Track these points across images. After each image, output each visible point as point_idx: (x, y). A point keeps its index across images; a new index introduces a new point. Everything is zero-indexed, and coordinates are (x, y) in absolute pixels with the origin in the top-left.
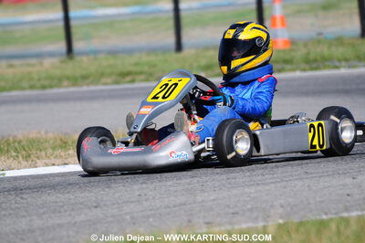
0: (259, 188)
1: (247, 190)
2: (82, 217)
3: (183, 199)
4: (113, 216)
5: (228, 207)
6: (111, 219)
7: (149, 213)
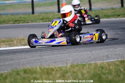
0: (62, 55)
1: (58, 55)
3: (39, 58)
4: (17, 63)
5: (53, 60)
6: (16, 64)
7: (28, 62)
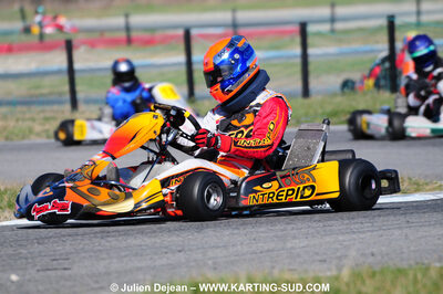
2: (164, 261)
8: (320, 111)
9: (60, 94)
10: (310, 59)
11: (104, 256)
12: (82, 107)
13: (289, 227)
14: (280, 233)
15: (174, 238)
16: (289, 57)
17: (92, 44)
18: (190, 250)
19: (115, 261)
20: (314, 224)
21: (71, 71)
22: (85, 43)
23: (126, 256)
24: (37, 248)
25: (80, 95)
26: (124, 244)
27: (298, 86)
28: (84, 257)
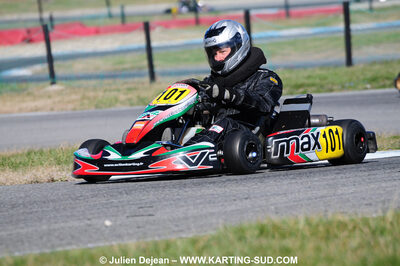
8: (362, 77)
9: (140, 68)
10: (353, 33)
11: (183, 204)
12: (159, 78)
13: (339, 176)
14: (331, 182)
15: (241, 188)
16: (334, 32)
17: (166, 25)
18: (255, 197)
19: (192, 207)
20: (360, 174)
21: (149, 48)
22: (160, 24)
23: (201, 203)
24: (125, 198)
25: (157, 69)
26: (199, 193)
27: (342, 56)
28: (166, 205)
